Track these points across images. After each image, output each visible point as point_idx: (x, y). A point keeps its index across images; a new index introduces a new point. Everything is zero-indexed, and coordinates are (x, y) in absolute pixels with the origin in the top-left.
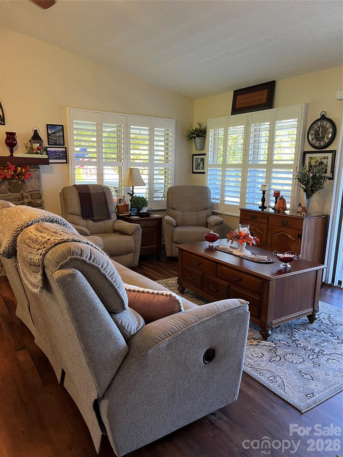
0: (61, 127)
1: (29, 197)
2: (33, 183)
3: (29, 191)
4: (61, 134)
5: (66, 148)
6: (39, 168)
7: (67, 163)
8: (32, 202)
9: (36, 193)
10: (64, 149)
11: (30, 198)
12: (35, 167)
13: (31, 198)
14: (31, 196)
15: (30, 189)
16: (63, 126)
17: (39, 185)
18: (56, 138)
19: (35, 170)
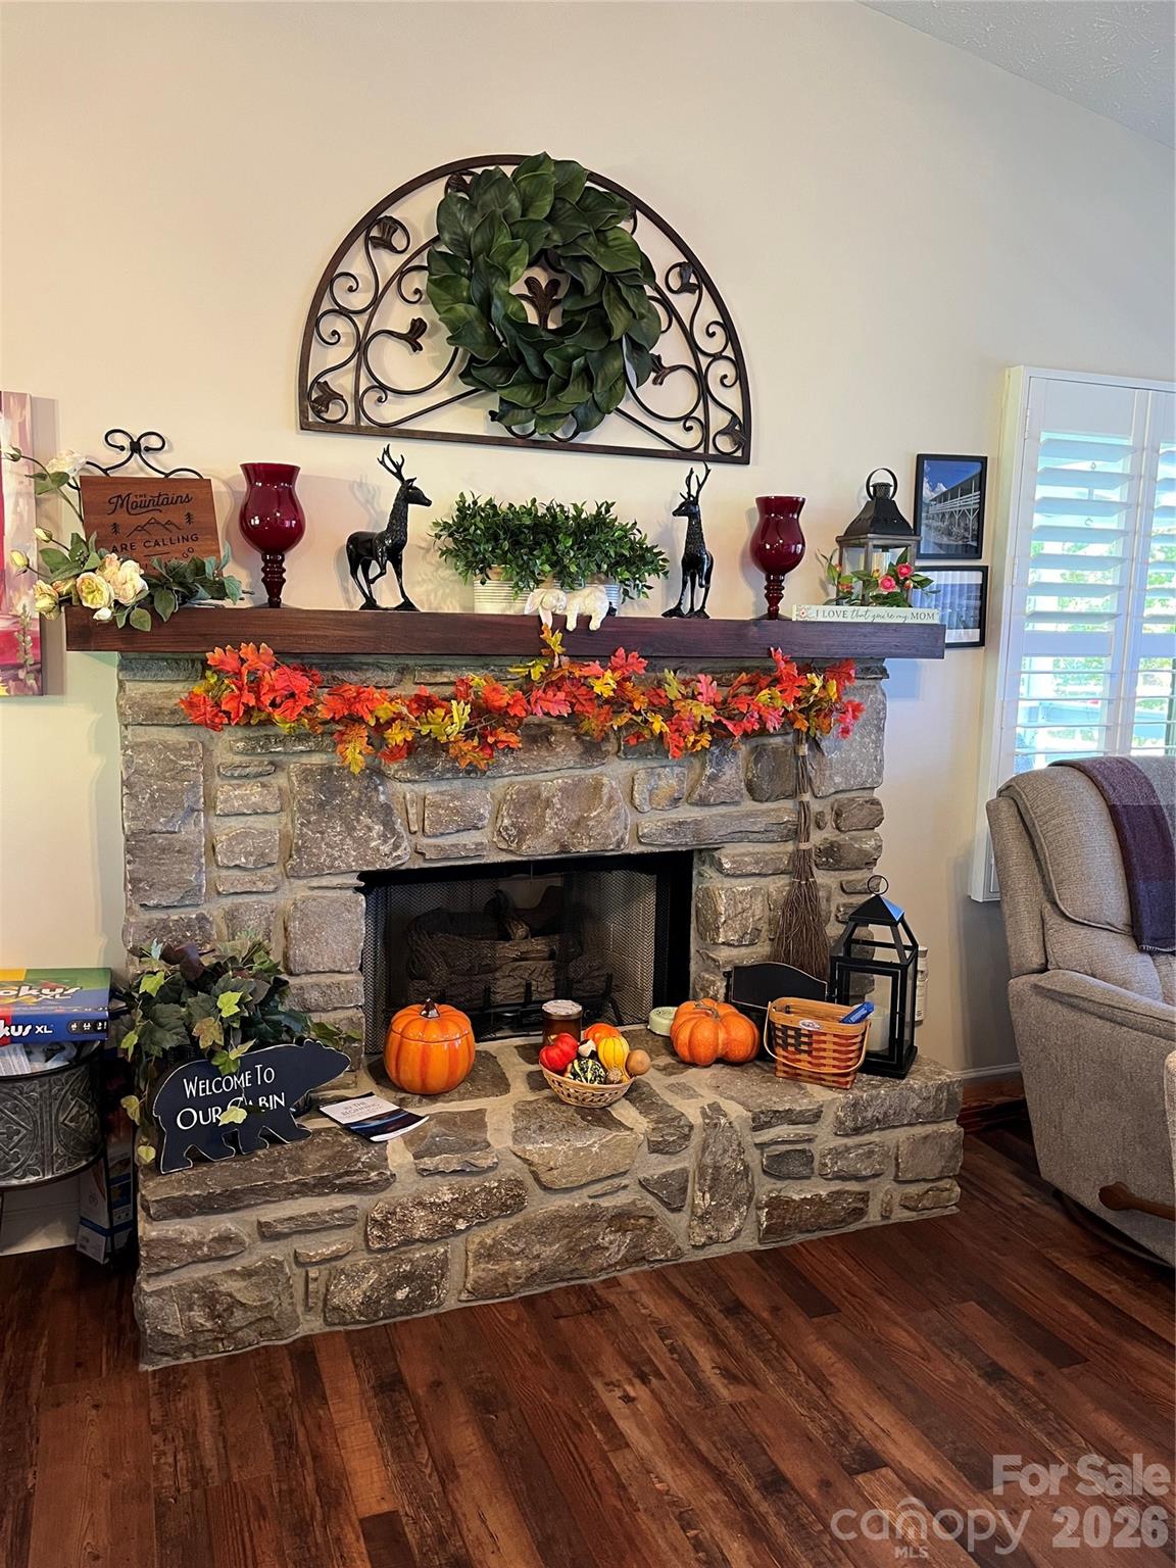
0: (977, 468)
1: (829, 818)
2: (854, 749)
3: (833, 790)
4: (972, 499)
5: (984, 570)
6: (884, 671)
7: (981, 643)
8: (840, 847)
9: (861, 801)
10: (976, 578)
11: (831, 824)
12: (869, 669)
13: (838, 828)
14: (838, 815)
15: (837, 779)
16: (983, 461)
17: (876, 760)
18: (951, 524)
19: (868, 687)
